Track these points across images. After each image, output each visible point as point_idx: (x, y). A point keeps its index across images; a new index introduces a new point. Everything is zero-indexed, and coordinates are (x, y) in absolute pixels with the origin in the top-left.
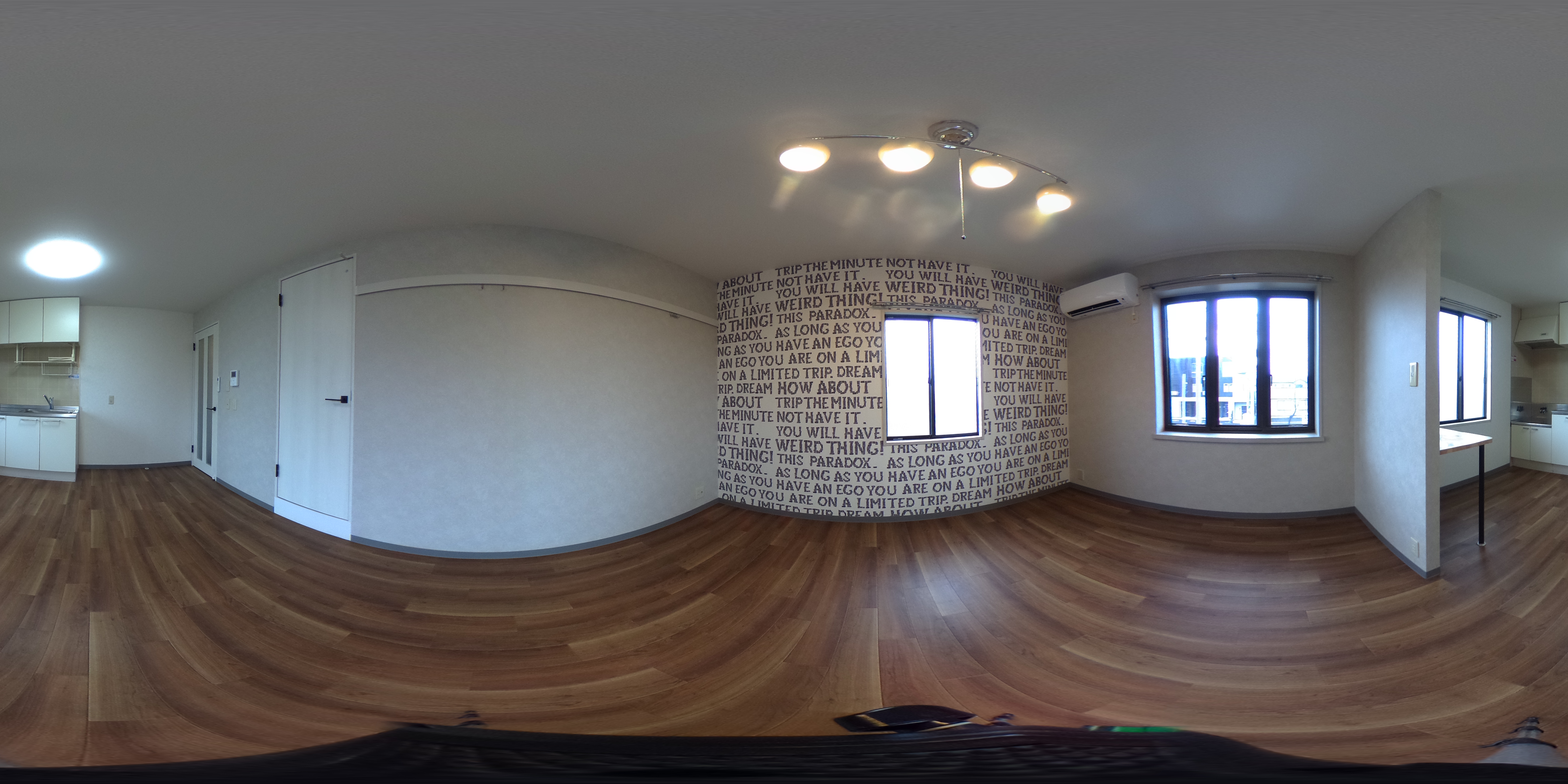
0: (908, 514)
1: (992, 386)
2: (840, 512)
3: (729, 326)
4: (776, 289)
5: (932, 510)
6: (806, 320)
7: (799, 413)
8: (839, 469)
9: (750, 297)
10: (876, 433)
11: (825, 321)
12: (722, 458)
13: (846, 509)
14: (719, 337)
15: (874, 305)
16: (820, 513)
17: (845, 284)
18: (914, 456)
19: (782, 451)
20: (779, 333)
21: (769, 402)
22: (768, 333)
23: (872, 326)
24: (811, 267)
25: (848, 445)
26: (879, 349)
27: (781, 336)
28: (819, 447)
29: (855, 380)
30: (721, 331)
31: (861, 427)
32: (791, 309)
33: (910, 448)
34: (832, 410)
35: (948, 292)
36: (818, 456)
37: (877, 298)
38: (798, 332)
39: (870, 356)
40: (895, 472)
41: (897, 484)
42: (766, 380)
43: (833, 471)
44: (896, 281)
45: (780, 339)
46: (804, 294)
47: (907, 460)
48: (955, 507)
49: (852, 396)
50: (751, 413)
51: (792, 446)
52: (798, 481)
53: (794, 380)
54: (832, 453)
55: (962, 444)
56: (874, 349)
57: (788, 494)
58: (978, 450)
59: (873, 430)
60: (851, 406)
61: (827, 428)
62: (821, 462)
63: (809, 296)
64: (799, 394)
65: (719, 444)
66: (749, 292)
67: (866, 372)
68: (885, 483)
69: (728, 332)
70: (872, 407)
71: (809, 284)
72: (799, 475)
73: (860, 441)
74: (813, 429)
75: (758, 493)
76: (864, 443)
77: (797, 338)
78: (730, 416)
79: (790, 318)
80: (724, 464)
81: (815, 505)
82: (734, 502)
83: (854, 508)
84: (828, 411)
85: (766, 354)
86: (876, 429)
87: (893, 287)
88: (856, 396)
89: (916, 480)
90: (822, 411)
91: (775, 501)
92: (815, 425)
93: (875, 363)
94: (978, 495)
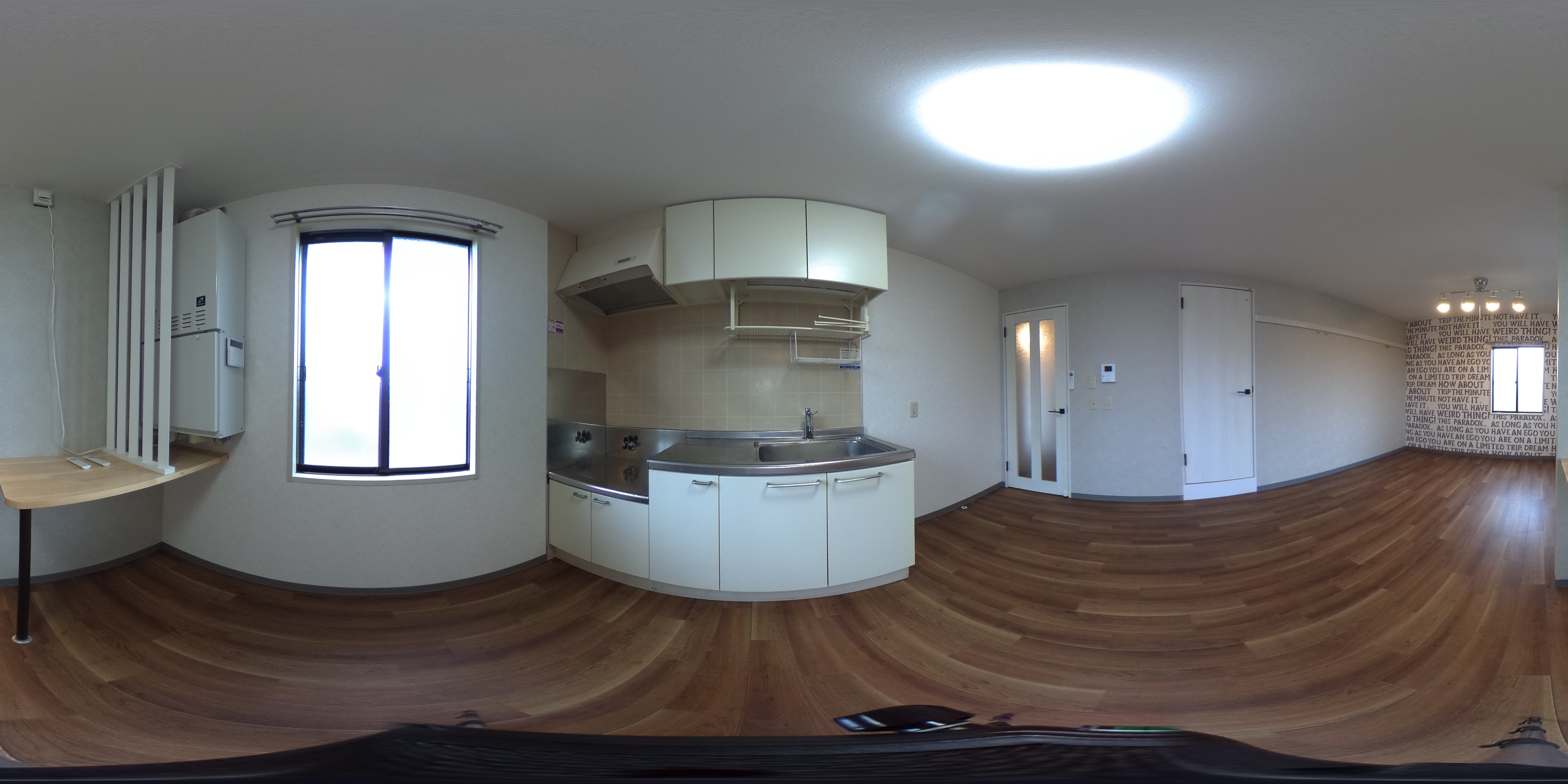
0: (1501, 454)
1: (1550, 386)
2: (1468, 450)
3: (1413, 350)
4: (1438, 331)
5: (1513, 454)
6: (1453, 350)
7: (1449, 397)
8: (1468, 426)
9: (1425, 334)
10: (1486, 408)
11: (1463, 351)
12: (1408, 422)
13: (1471, 448)
14: (1407, 355)
15: (1487, 343)
16: (1458, 451)
17: (1473, 330)
18: (1505, 421)
19: (1440, 417)
20: (1440, 356)
21: (1434, 391)
22: (1434, 355)
23: (1485, 354)
24: (1456, 319)
25: (1472, 413)
26: (1488, 366)
27: (1441, 357)
28: (1458, 415)
29: (1476, 381)
30: (1409, 352)
31: (1479, 404)
32: (1446, 343)
33: (1503, 416)
34: (1465, 396)
35: (1525, 333)
36: (1458, 419)
37: (1488, 338)
38: (1449, 356)
39: (1484, 369)
40: (1495, 429)
41: (1496, 435)
42: (1433, 380)
43: (1465, 427)
44: (1498, 328)
45: (1440, 359)
46: (1453, 335)
47: (1501, 423)
48: (1526, 453)
49: (1475, 389)
50: (1425, 397)
51: (1445, 414)
52: (1448, 433)
53: (1447, 381)
54: (1465, 417)
55: (1531, 418)
56: (1486, 366)
57: (1443, 440)
58: (1540, 421)
59: (1485, 407)
60: (1474, 394)
61: (1462, 405)
62: (1459, 422)
63: (1455, 336)
64: (1449, 387)
65: (1407, 415)
66: (1425, 331)
67: (1482, 377)
68: (1490, 435)
69: (1412, 353)
70: (1484, 395)
71: (1455, 330)
72: (1448, 429)
73: (1478, 412)
74: (1455, 405)
75: (1428, 441)
76: (1480, 413)
77: (1449, 359)
78: (1413, 399)
79: (1445, 348)
80: (1410, 426)
81: (1455, 447)
82: (1415, 448)
83: (1475, 448)
84: (1463, 396)
85: (1433, 366)
86: (1486, 406)
87: (1496, 331)
88: (1477, 389)
89: (1505, 435)
90: (1460, 396)
91: (1436, 444)
92: (1457, 403)
93: (1486, 373)
94: (1540, 448)
